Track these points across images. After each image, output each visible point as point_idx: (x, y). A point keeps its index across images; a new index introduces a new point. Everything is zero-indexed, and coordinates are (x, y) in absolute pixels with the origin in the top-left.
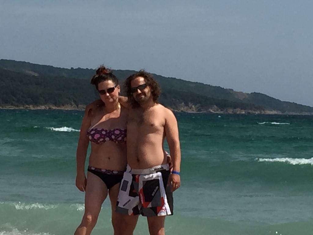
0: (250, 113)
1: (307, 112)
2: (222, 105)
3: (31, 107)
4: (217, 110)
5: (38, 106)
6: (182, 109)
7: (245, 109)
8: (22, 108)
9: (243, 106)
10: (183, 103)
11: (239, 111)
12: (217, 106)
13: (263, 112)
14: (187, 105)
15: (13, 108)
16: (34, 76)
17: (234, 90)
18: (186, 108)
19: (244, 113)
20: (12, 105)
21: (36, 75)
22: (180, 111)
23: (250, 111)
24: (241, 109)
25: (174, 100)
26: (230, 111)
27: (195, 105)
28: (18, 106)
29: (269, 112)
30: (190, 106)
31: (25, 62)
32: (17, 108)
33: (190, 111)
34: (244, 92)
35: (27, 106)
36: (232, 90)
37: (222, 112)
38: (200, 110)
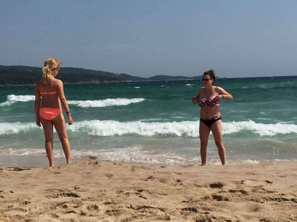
0: (120, 82)
1: (143, 80)
2: (109, 79)
3: (30, 85)
4: (108, 82)
5: (33, 84)
6: (93, 82)
7: (119, 80)
8: (26, 85)
9: (118, 79)
10: (93, 80)
11: (116, 81)
12: (107, 80)
13: (126, 81)
14: (95, 80)
15: (23, 85)
16: (31, 72)
17: (114, 73)
18: (95, 81)
19: (118, 82)
20: (23, 84)
21: (32, 71)
22: (92, 83)
23: (121, 81)
24: (117, 80)
25: (89, 78)
26: (113, 82)
27: (98, 80)
28: (25, 85)
29: (128, 81)
30: (96, 80)
31: (27, 66)
32: (24, 85)
33: (96, 83)
34: (118, 74)
35: (29, 84)
36: (113, 73)
37: (109, 82)
38: (100, 82)
